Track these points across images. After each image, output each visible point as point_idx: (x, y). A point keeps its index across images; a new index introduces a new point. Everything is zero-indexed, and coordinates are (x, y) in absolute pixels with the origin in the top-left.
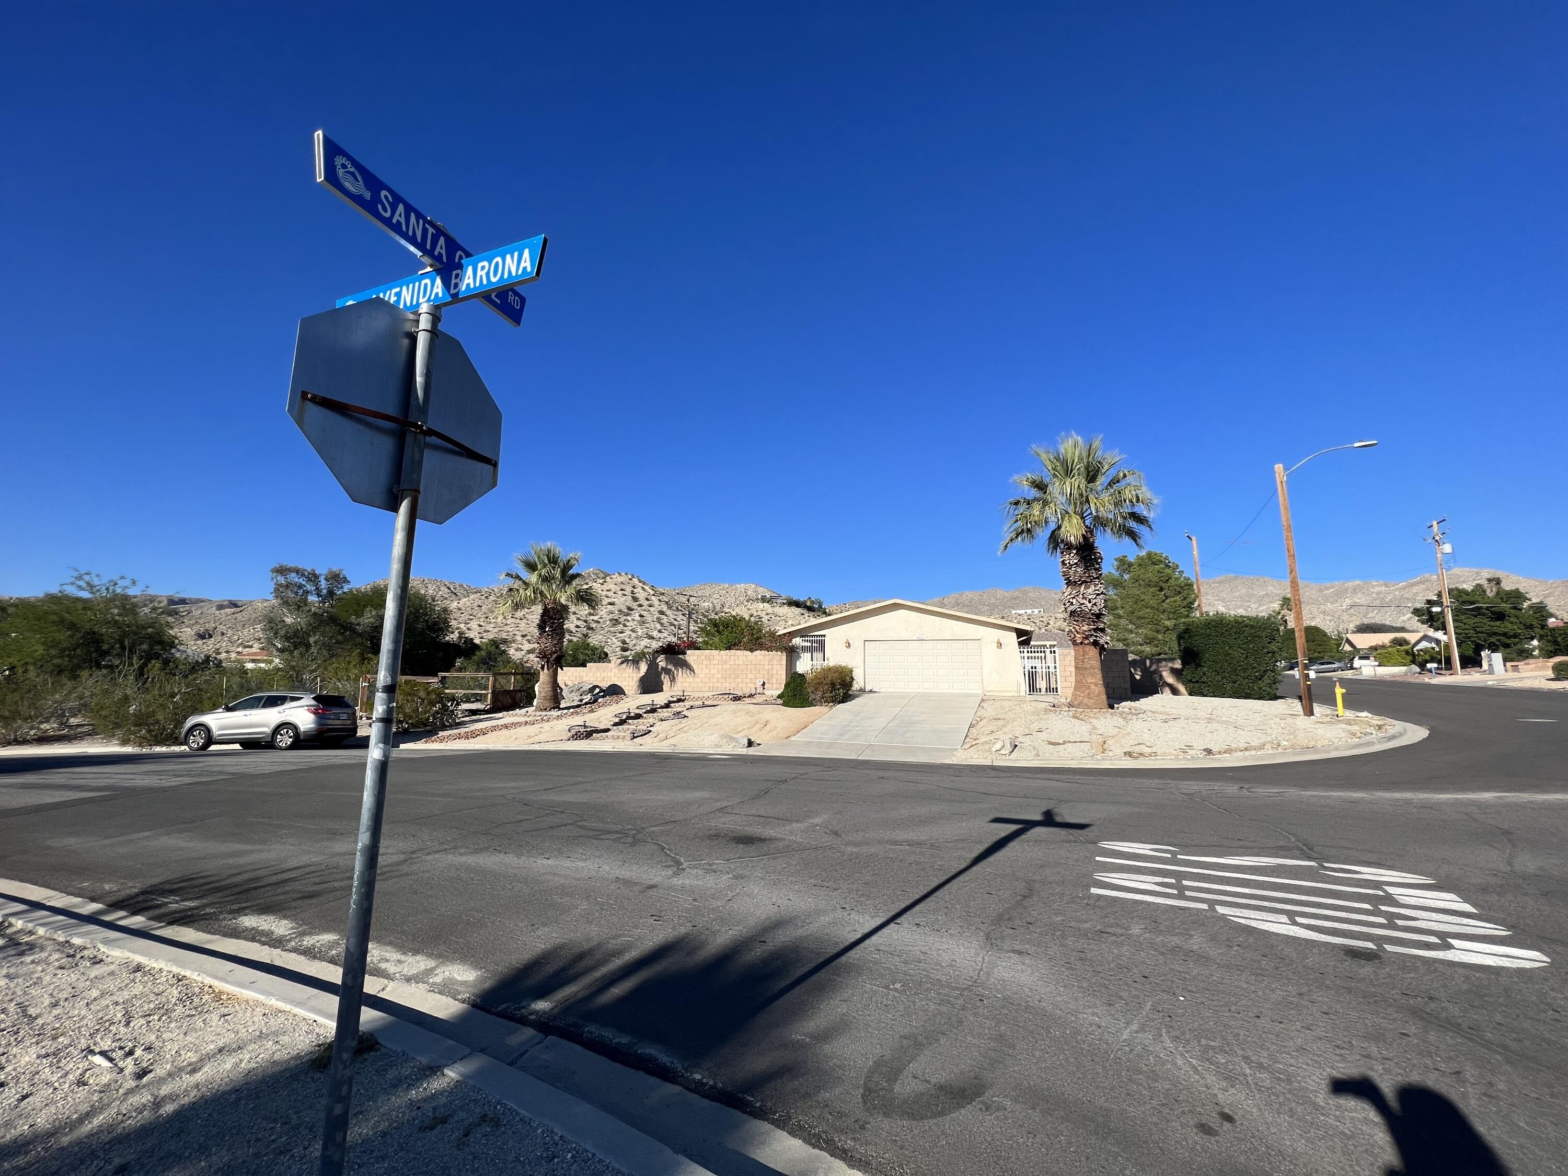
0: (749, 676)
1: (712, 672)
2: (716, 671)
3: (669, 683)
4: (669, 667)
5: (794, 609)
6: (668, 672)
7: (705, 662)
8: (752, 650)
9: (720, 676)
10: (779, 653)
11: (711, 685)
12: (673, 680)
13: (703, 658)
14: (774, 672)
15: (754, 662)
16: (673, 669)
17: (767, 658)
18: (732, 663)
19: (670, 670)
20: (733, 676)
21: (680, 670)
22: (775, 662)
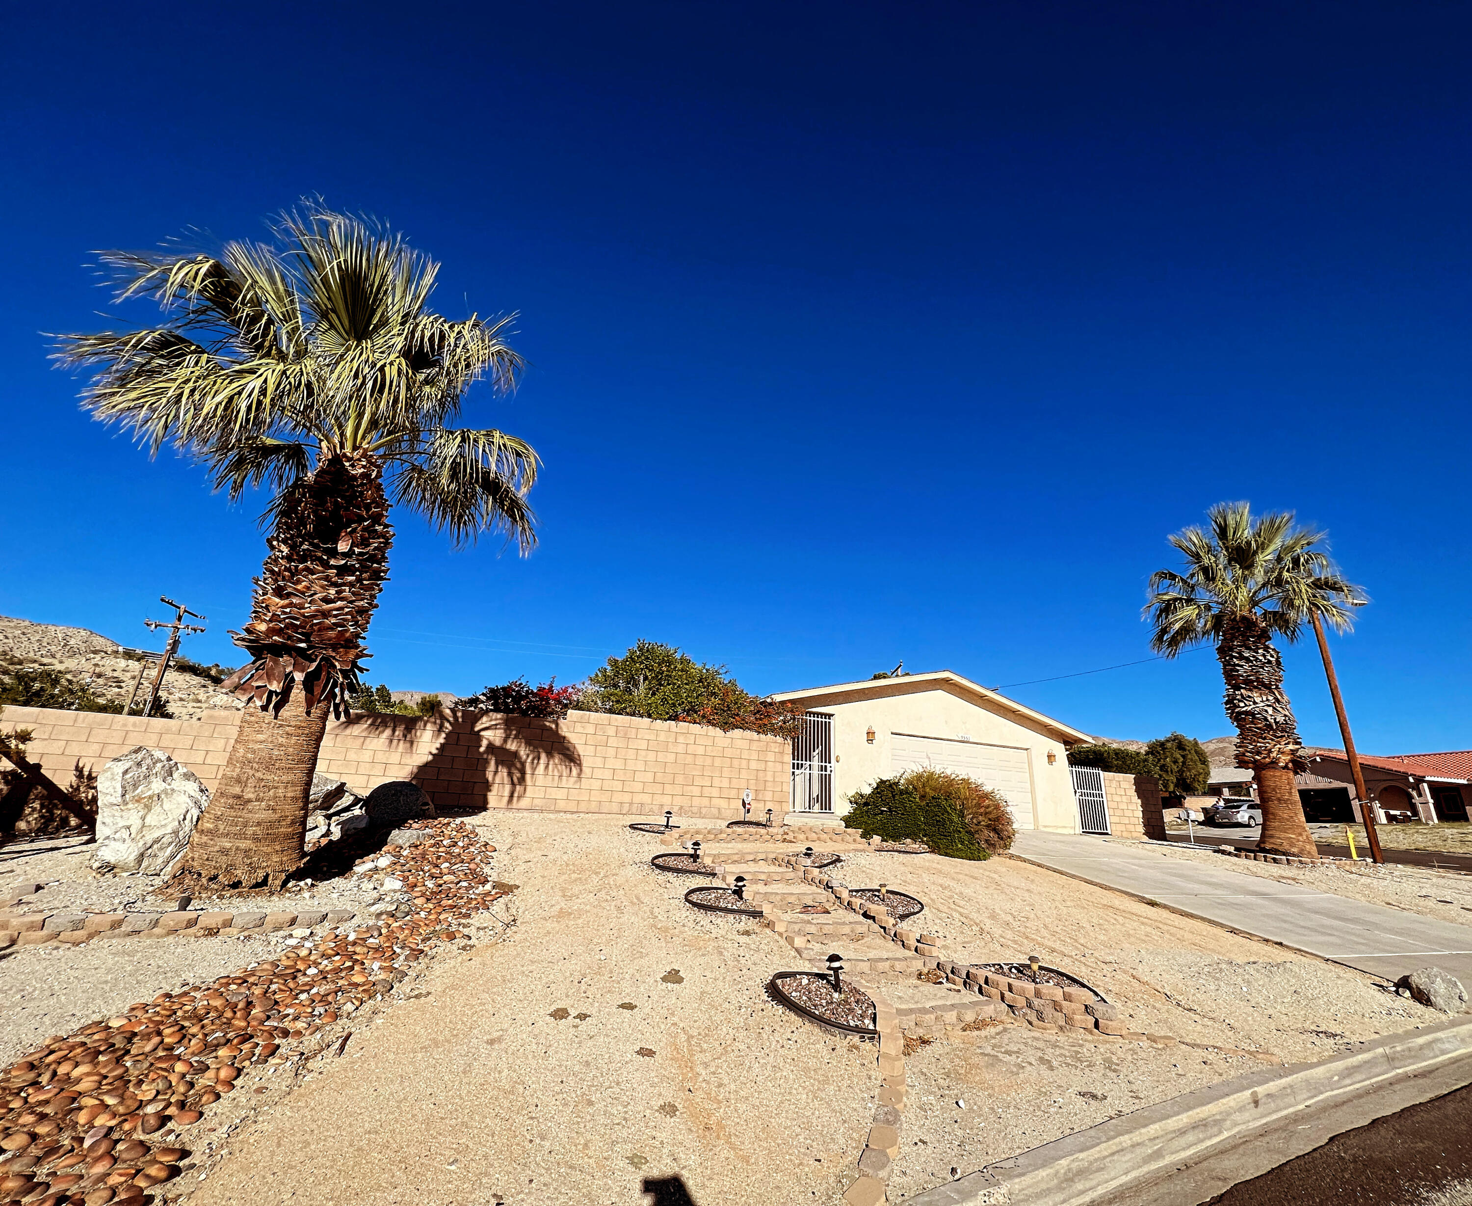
0: (716, 783)
1: (631, 765)
2: (640, 766)
3: (508, 788)
4: (512, 746)
5: (188, 676)
6: (508, 759)
7: (613, 742)
8: (726, 726)
9: (649, 777)
10: (779, 739)
11: (627, 798)
12: (519, 779)
13: (611, 731)
14: (769, 778)
15: (728, 753)
16: (523, 753)
17: (755, 746)
18: (680, 749)
19: (516, 754)
20: (680, 779)
21: (543, 756)
22: (771, 757)
